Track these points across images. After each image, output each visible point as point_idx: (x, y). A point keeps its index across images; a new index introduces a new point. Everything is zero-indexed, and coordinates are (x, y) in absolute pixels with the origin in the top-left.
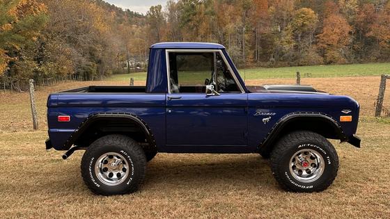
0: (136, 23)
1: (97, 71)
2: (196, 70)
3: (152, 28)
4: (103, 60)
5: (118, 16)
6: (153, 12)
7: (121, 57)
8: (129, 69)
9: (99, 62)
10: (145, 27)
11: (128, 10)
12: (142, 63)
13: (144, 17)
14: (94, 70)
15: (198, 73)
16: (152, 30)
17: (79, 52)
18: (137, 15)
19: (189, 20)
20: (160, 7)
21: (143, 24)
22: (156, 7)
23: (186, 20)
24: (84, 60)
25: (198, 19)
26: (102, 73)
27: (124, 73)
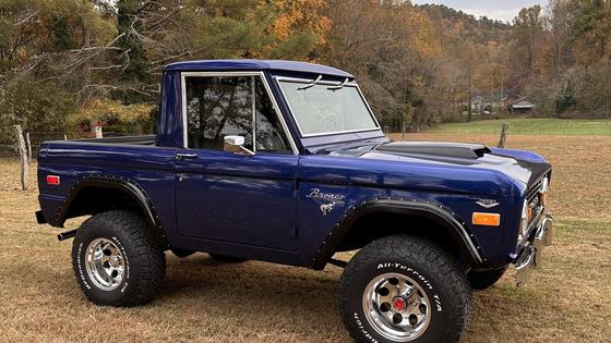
0: (496, 39)
1: (415, 117)
2: (593, 117)
3: (520, 45)
4: (426, 101)
5: (467, 28)
6: (525, 18)
7: (458, 96)
8: (469, 115)
9: (418, 104)
10: (510, 44)
11: (485, 18)
12: (494, 105)
13: (511, 28)
14: (408, 117)
15: (596, 123)
16: (520, 49)
17: (386, 88)
18: (498, 25)
19: (588, 29)
20: (538, 8)
21: (507, 40)
22: (531, 9)
23: (582, 27)
24: (392, 102)
25: (605, 25)
26: (422, 121)
27: (461, 121)
